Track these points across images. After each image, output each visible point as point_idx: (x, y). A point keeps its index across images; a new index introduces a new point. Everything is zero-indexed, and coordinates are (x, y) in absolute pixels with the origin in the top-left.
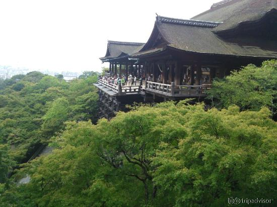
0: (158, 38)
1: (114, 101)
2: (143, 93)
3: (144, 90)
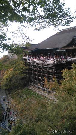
0: (73, 43)
1: (49, 67)
2: (64, 62)
3: (65, 62)
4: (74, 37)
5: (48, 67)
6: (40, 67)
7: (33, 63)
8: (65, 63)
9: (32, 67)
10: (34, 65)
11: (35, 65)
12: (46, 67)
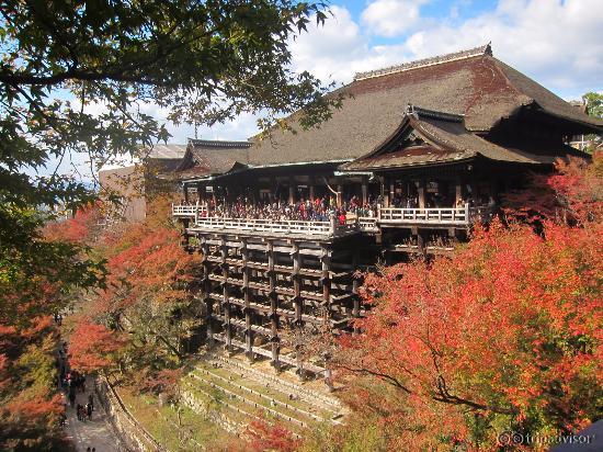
1: (302, 251)
2: (373, 229)
4: (410, 109)
5: (296, 255)
6: (257, 256)
7: (225, 237)
8: (376, 229)
9: (218, 254)
10: (229, 244)
11: (235, 245)
12: (287, 255)
